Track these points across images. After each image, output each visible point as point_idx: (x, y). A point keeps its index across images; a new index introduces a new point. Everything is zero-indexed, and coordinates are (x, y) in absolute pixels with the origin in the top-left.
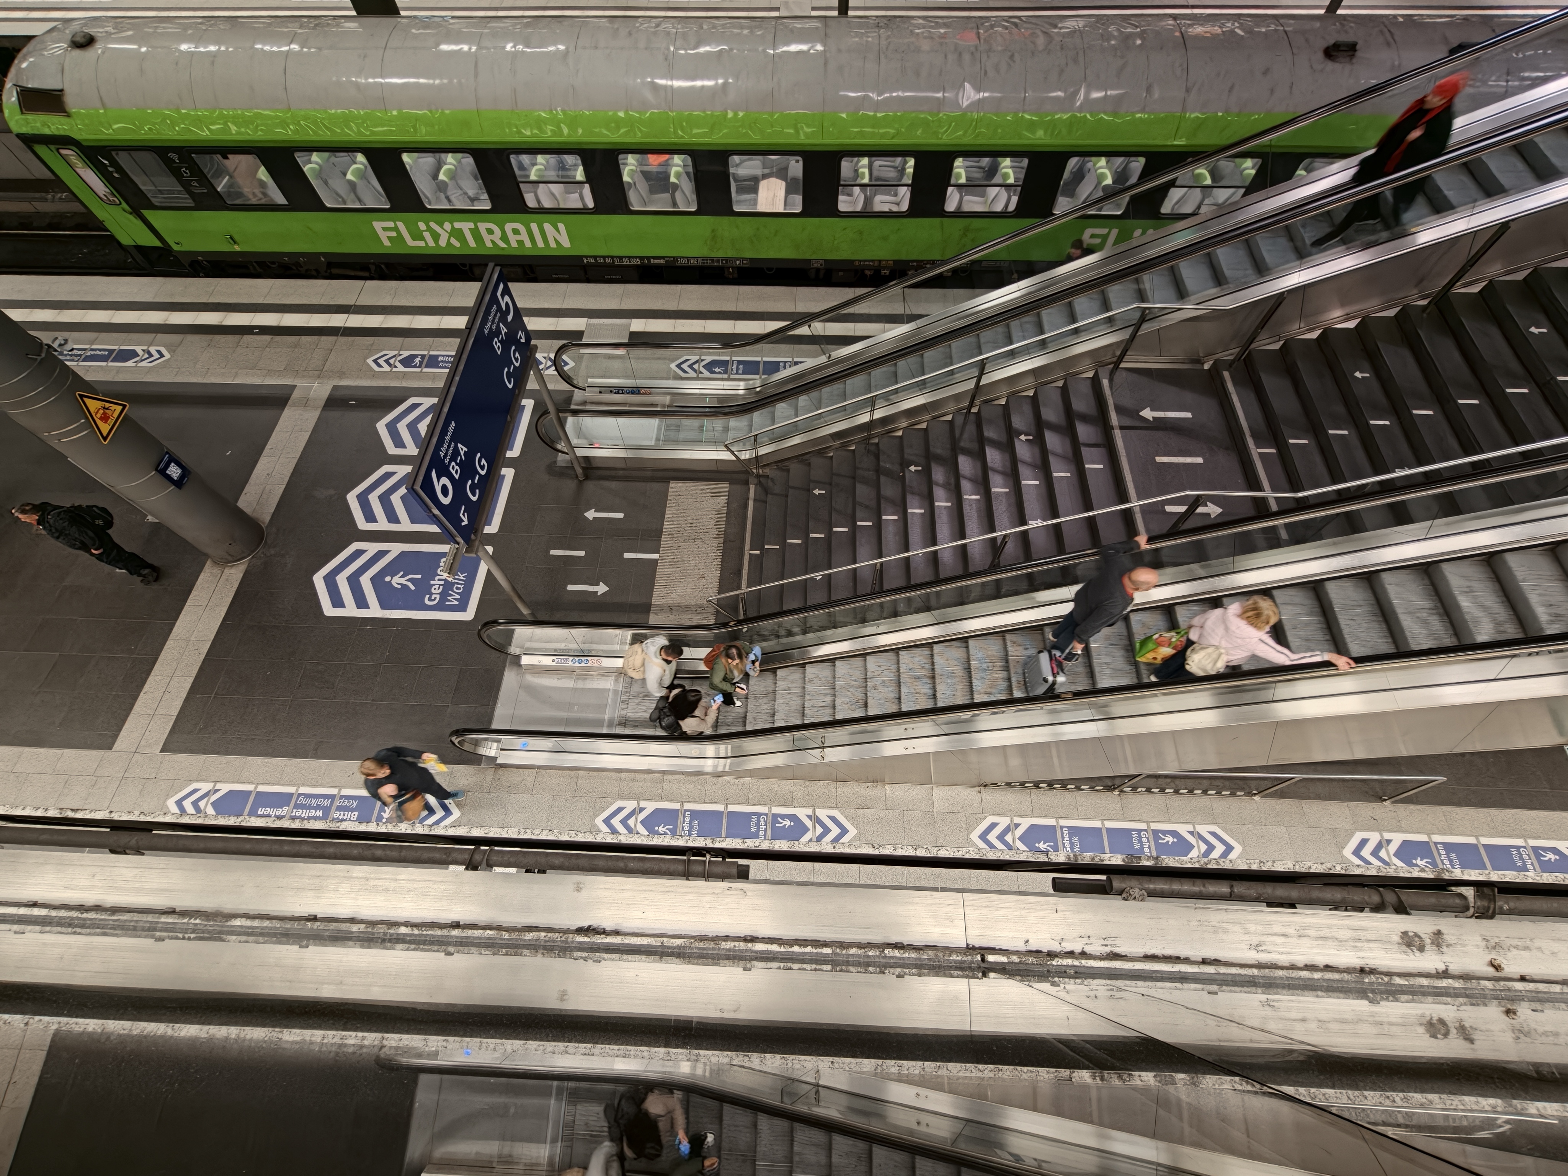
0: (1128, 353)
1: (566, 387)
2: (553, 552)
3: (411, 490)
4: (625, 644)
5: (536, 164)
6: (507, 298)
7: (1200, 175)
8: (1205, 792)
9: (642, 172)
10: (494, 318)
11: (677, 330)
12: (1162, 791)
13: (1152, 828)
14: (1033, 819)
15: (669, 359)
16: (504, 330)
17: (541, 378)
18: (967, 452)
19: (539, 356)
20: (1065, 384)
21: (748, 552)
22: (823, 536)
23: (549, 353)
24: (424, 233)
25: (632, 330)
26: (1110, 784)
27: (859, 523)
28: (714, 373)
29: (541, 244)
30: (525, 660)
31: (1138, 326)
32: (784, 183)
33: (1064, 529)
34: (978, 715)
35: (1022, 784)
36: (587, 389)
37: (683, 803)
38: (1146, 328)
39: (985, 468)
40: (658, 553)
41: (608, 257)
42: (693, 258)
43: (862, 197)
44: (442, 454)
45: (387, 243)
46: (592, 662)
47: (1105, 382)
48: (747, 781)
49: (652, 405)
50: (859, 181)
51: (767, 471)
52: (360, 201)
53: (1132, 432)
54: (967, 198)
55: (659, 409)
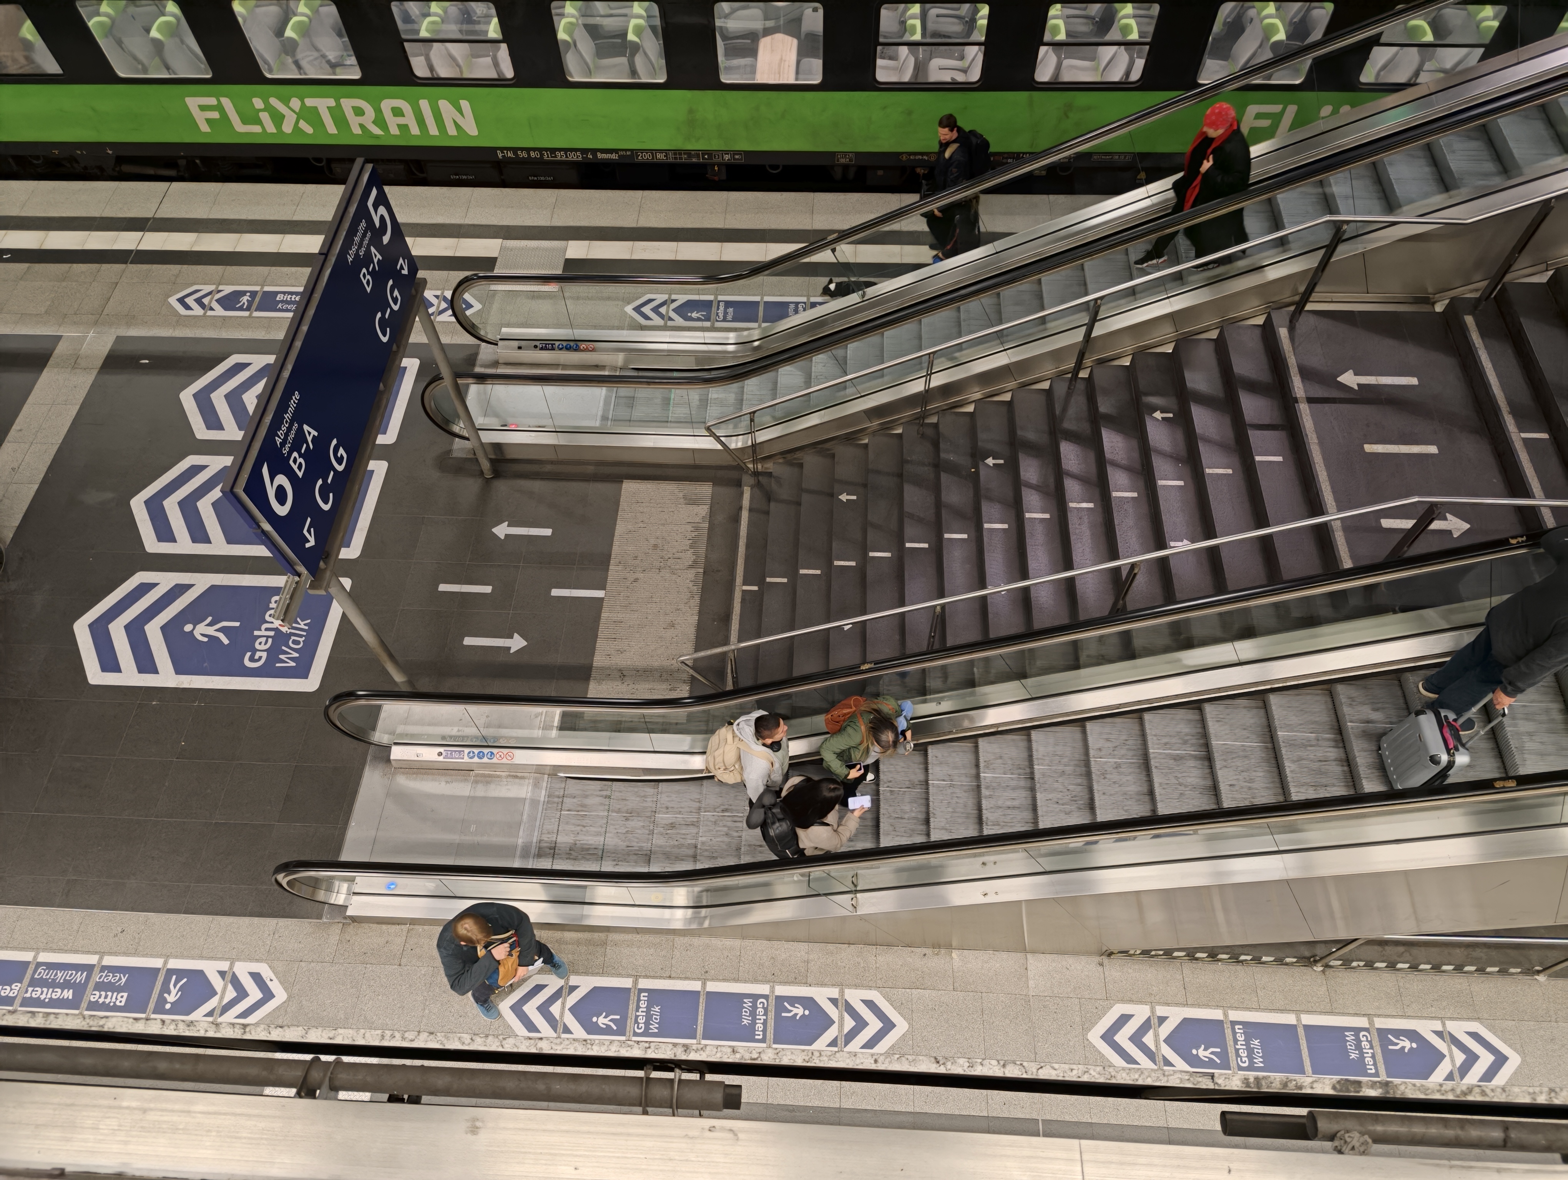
0: (1317, 289)
1: (469, 340)
2: (443, 587)
3: (230, 494)
4: (551, 728)
5: (429, 15)
6: (382, 210)
7: (1416, 28)
8: (1459, 968)
9: (586, 26)
10: (362, 240)
11: (636, 257)
12: (1392, 966)
13: (1377, 1026)
14: (1185, 1009)
15: (623, 300)
16: (377, 257)
17: (431, 328)
18: (1073, 437)
19: (429, 294)
20: (1221, 334)
21: (740, 588)
22: (853, 564)
23: (443, 289)
24: (261, 114)
25: (567, 257)
26: (1307, 954)
27: (908, 545)
28: (691, 319)
29: (433, 130)
30: (397, 753)
31: (1331, 249)
32: (795, 42)
33: (1224, 554)
34: (1096, 842)
35: (1168, 953)
36: (500, 343)
37: (636, 978)
38: (1343, 251)
39: (1101, 462)
40: (603, 588)
41: (534, 149)
42: (661, 151)
43: (912, 61)
44: (279, 441)
45: (205, 128)
46: (500, 757)
47: (1283, 332)
48: (737, 943)
49: (596, 367)
50: (908, 38)
51: (770, 466)
52: (168, 68)
53: (1327, 407)
54: (1067, 62)
55: (607, 373)
